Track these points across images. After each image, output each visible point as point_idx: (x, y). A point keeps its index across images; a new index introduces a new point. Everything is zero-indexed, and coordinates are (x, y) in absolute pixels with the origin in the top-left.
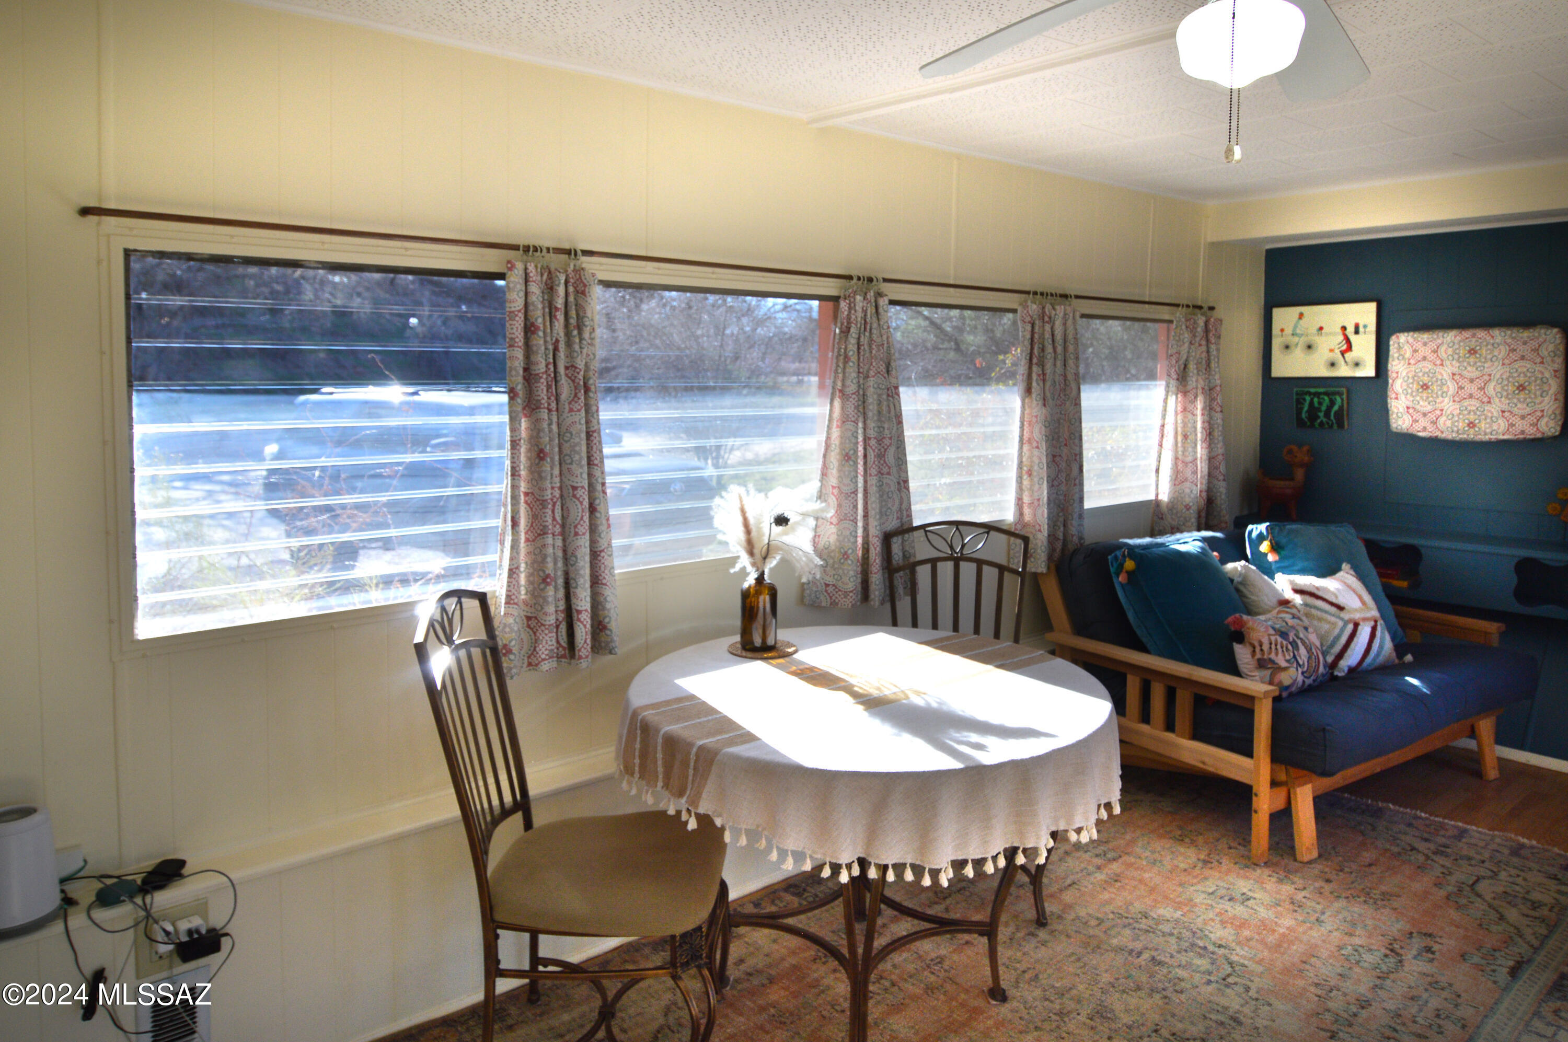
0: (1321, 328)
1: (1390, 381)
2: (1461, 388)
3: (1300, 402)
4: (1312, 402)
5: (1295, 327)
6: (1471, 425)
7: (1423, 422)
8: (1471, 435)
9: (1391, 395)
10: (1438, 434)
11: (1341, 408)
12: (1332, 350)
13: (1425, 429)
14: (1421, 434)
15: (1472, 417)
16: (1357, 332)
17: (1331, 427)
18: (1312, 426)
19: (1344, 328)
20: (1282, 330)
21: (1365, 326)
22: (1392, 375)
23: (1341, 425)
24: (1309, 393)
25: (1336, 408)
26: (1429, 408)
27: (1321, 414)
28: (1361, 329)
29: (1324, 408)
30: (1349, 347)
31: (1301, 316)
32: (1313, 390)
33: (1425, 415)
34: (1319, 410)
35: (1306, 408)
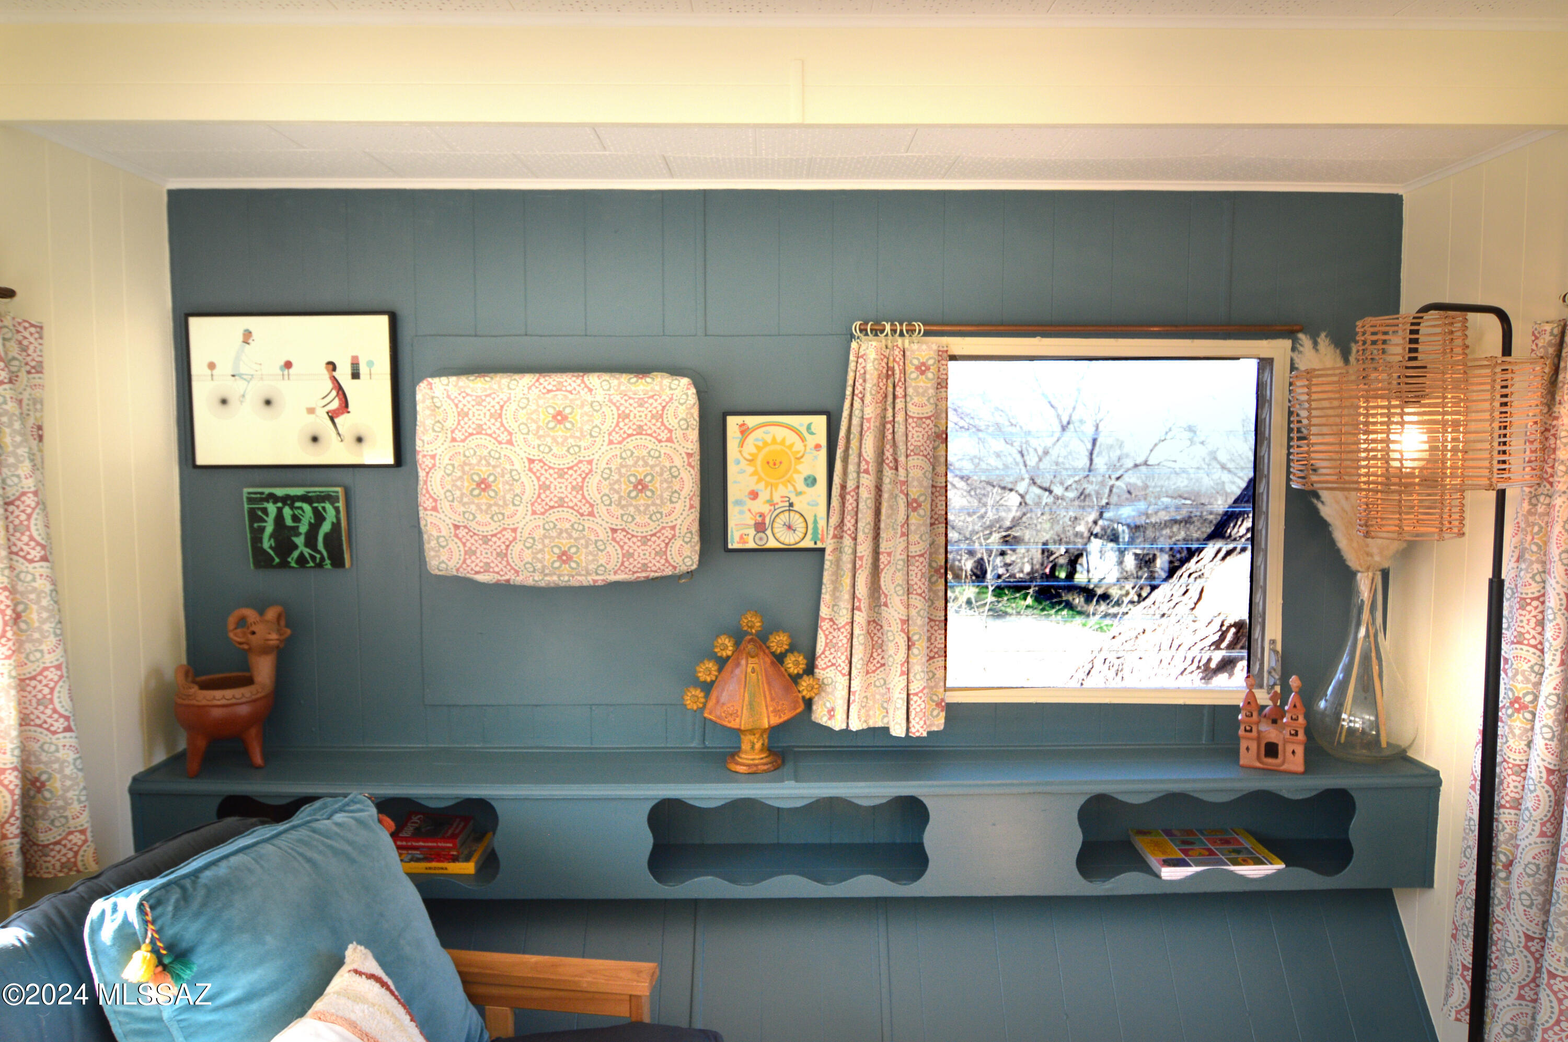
0: (288, 365)
1: (422, 474)
2: (544, 487)
3: (255, 517)
4: (279, 518)
5: (237, 359)
6: (565, 557)
7: (485, 555)
8: (565, 577)
9: (425, 501)
10: (510, 576)
11: (336, 526)
12: (311, 411)
13: (487, 569)
14: (481, 578)
15: (565, 543)
16: (356, 375)
17: (320, 565)
18: (284, 564)
19: (332, 366)
20: (212, 366)
21: (370, 364)
22: (423, 462)
23: (338, 562)
24: (273, 498)
25: (326, 527)
26: (493, 527)
27: (300, 541)
28: (363, 370)
29: (304, 528)
30: (345, 405)
31: (247, 336)
32: (280, 492)
33: (486, 540)
34: (295, 531)
35: (269, 528)
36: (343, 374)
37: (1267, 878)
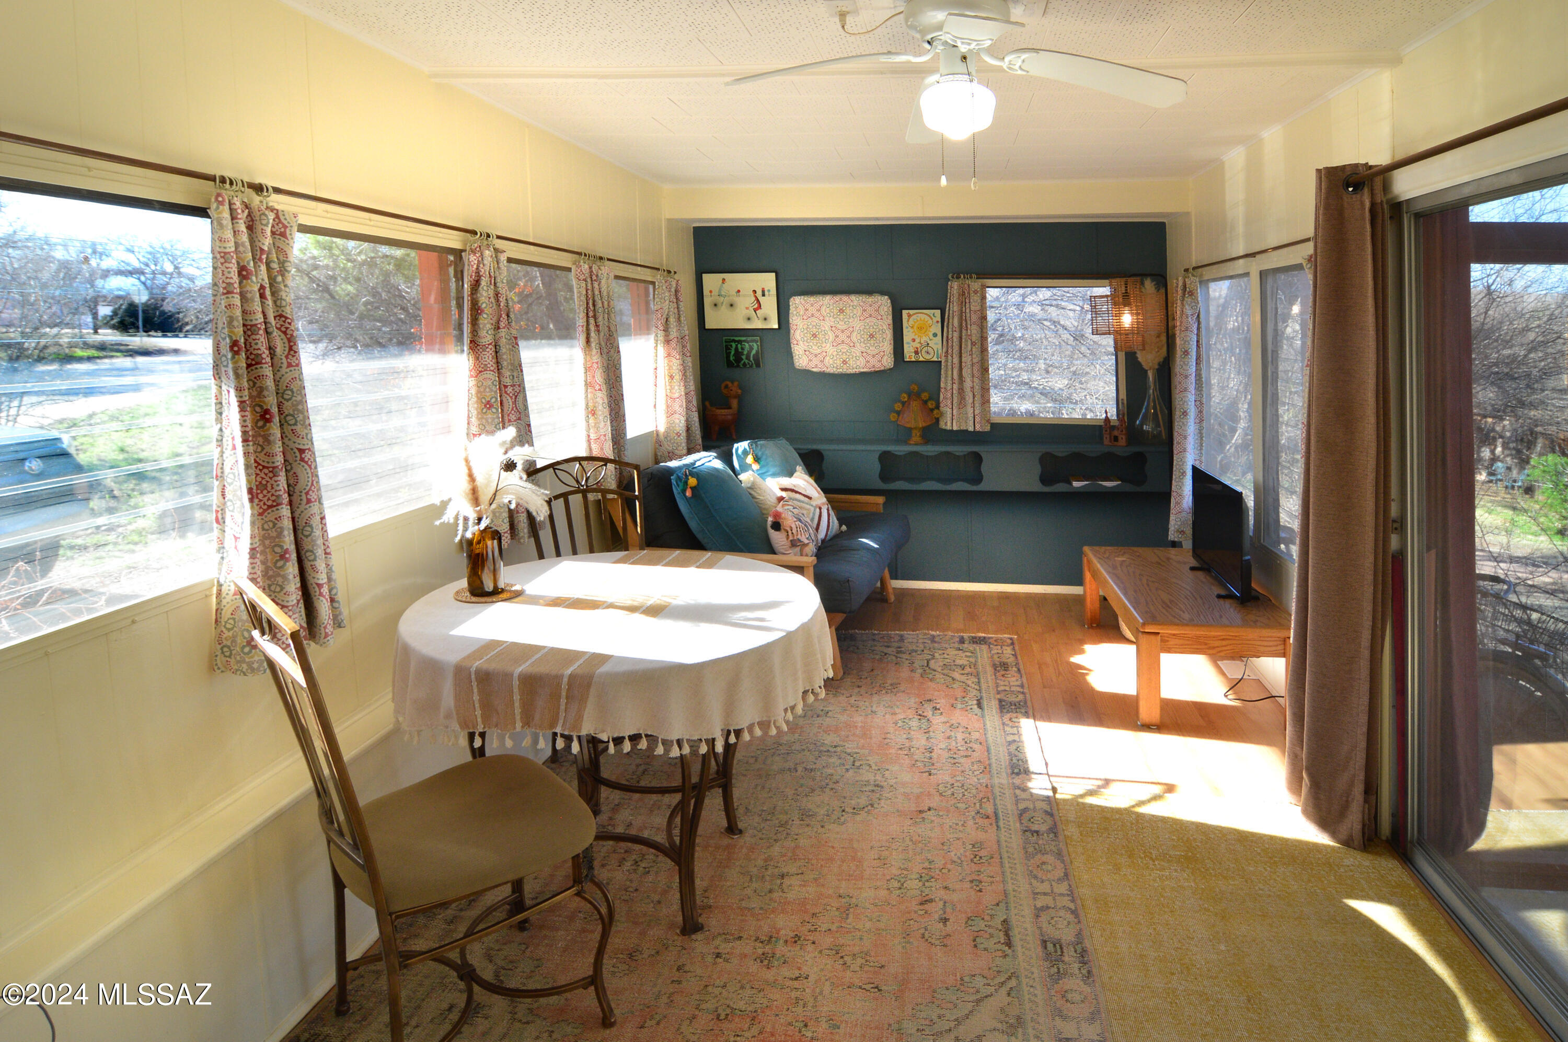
0: (739, 291)
1: (792, 332)
2: (837, 336)
3: (728, 348)
4: (736, 349)
5: (720, 290)
6: (845, 362)
7: (816, 361)
8: (845, 370)
9: (793, 341)
10: (825, 369)
11: (757, 352)
12: (747, 308)
13: (816, 366)
14: (814, 370)
15: (844, 357)
16: (764, 295)
17: (751, 366)
18: (738, 366)
19: (755, 292)
20: (711, 292)
21: (769, 291)
22: (793, 328)
23: (758, 365)
24: (734, 341)
25: (754, 352)
26: (819, 351)
27: (744, 357)
28: (766, 293)
29: (745, 353)
30: (760, 307)
31: (724, 280)
32: (737, 339)
33: (816, 356)
34: (742, 353)
35: (733, 352)
36: (759, 294)
37: (1114, 487)
